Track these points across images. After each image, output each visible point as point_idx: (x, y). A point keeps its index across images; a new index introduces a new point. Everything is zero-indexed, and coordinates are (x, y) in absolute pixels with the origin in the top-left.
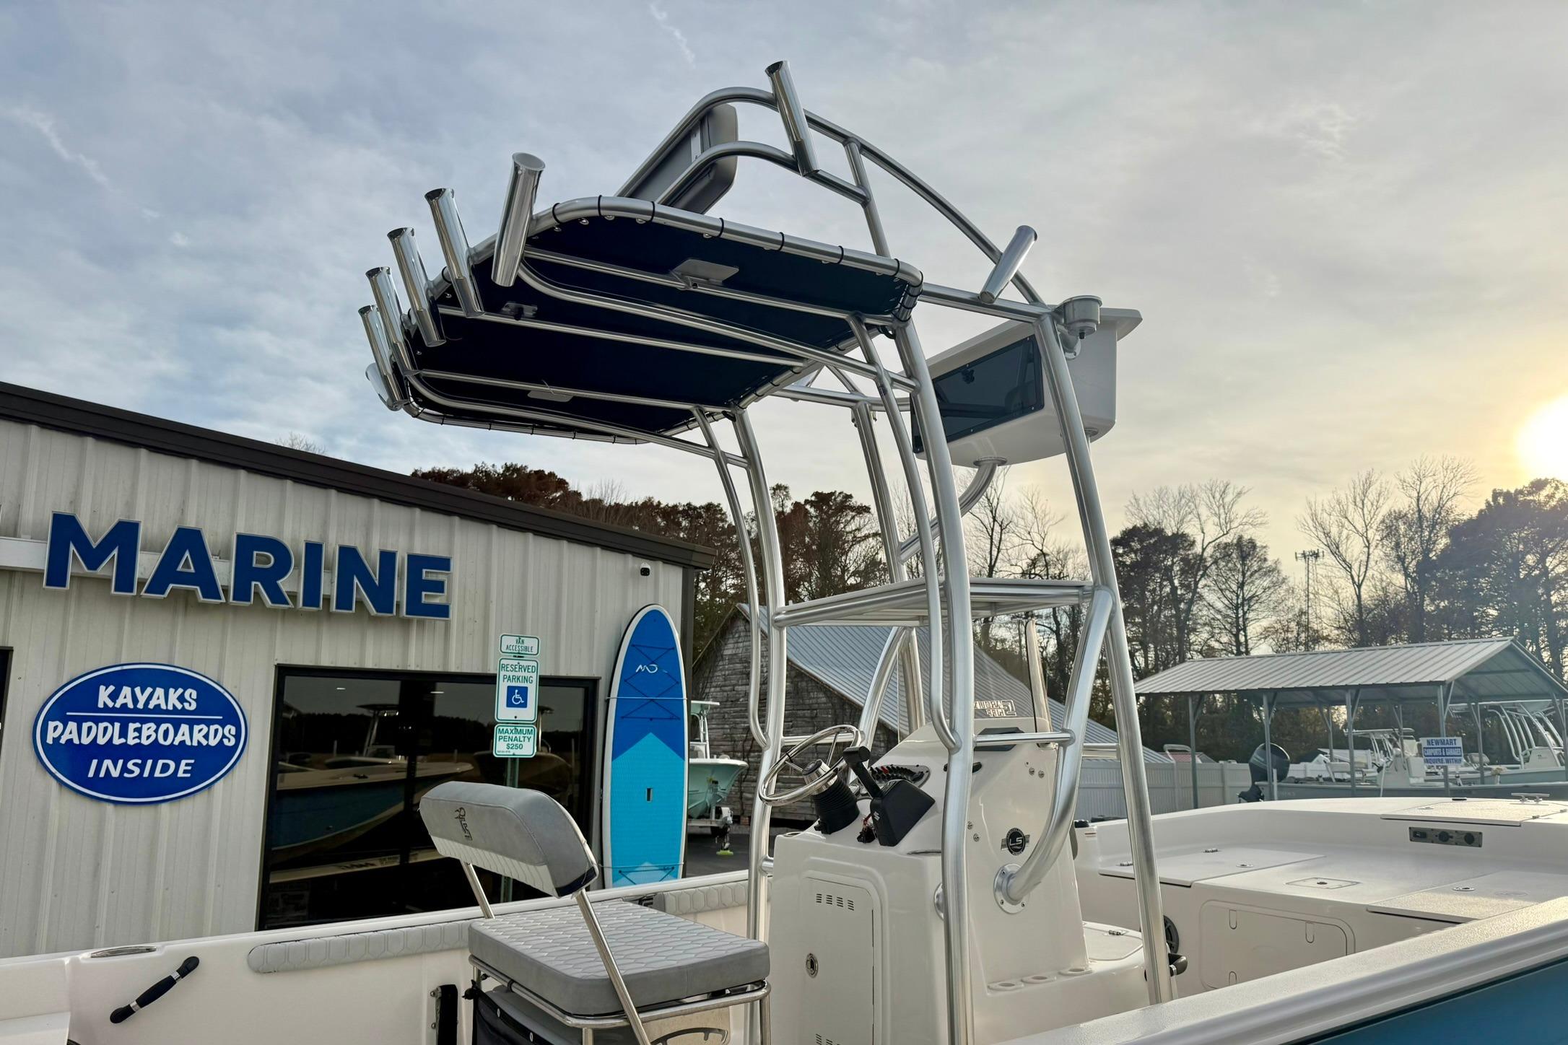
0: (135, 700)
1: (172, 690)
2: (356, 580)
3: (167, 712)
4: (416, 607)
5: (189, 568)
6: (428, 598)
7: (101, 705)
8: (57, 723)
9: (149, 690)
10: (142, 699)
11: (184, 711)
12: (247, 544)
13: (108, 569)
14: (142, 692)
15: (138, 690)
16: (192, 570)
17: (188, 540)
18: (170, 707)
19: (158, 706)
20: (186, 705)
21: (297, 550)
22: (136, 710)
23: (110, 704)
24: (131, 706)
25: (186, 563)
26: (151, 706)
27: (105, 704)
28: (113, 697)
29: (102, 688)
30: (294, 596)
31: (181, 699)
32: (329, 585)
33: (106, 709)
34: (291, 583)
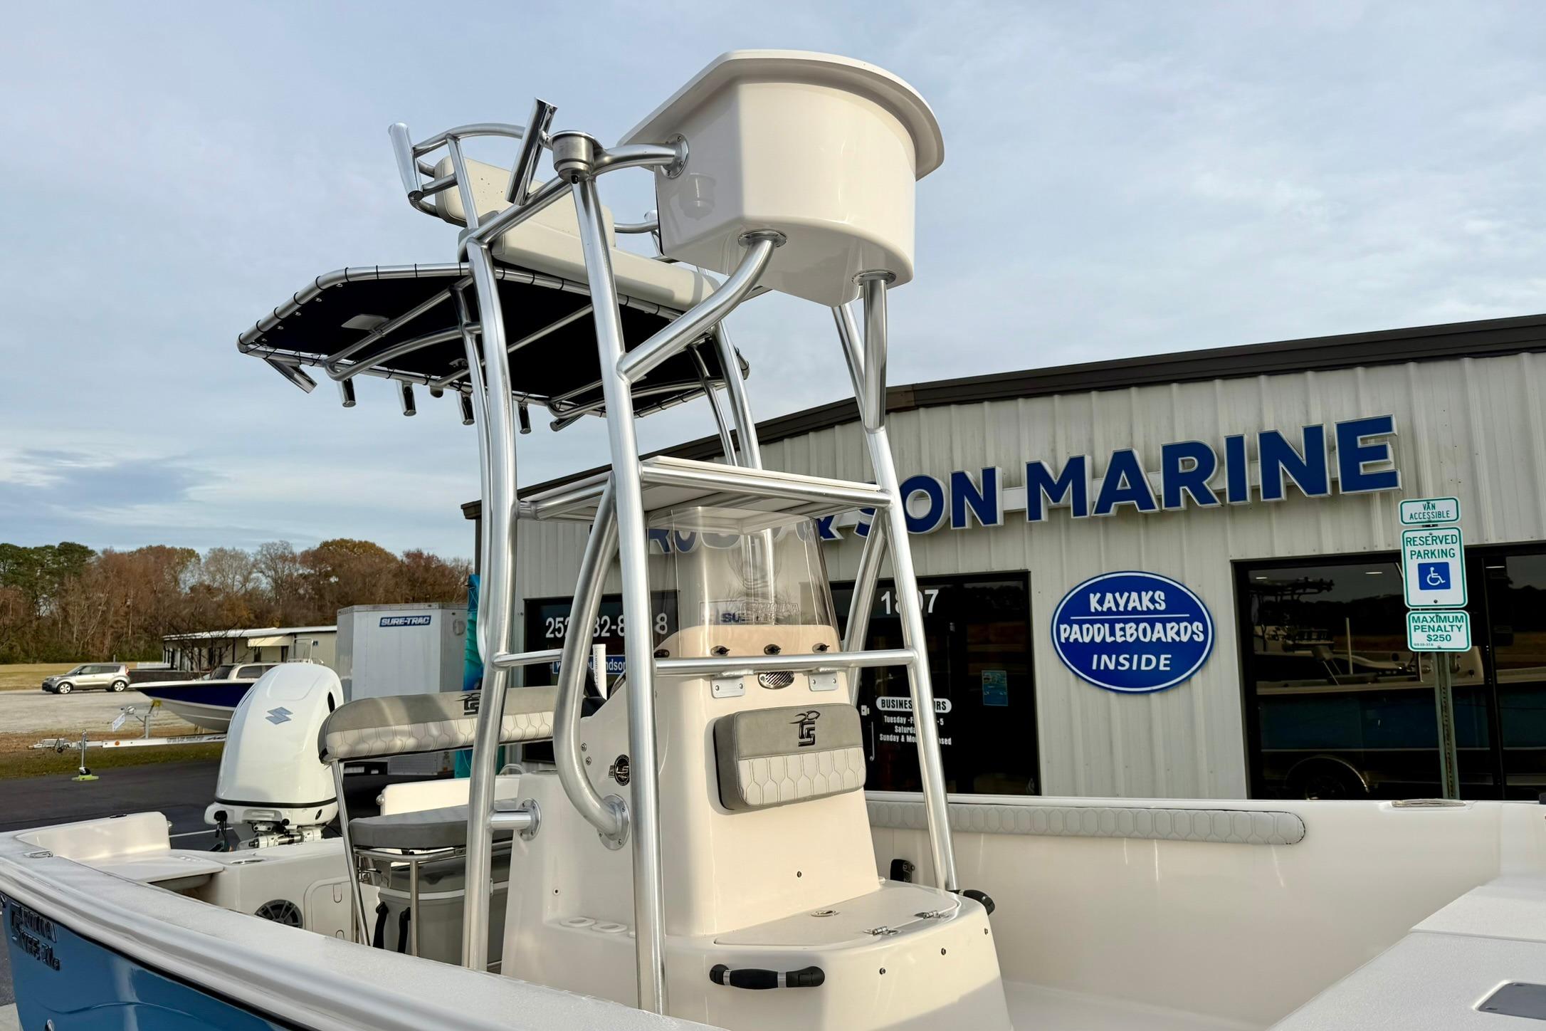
0: (1117, 605)
1: (1143, 594)
2: (1281, 465)
3: (1142, 612)
4: (1353, 480)
5: (1126, 485)
6: (1365, 468)
7: (1093, 610)
8: (1066, 626)
9: (1126, 594)
10: (1122, 602)
11: (1156, 611)
12: (1172, 453)
13: (1067, 497)
14: (1121, 597)
15: (1117, 595)
16: (1129, 487)
17: (1123, 461)
18: (1145, 609)
19: (1135, 608)
20: (1157, 605)
21: (1220, 448)
22: (1118, 613)
23: (1099, 609)
24: (1114, 609)
25: (1123, 482)
26: (1130, 608)
27: (1095, 609)
28: (1101, 602)
29: (1092, 595)
30: (1221, 494)
31: (1152, 600)
32: (1254, 475)
33: (1097, 613)
34: (1219, 481)
